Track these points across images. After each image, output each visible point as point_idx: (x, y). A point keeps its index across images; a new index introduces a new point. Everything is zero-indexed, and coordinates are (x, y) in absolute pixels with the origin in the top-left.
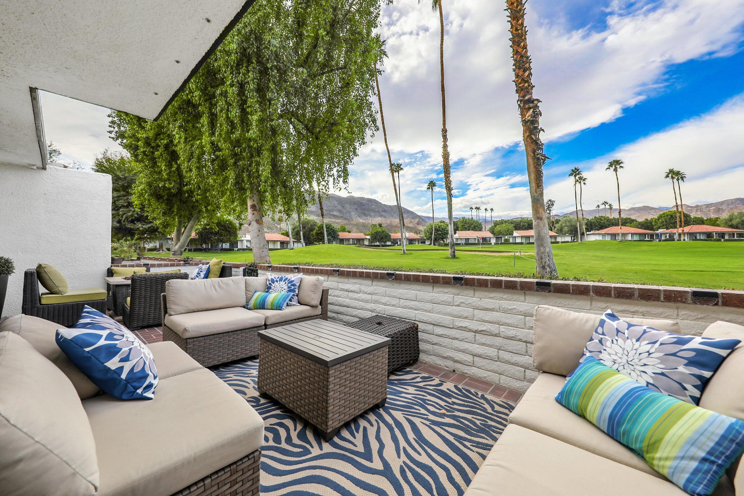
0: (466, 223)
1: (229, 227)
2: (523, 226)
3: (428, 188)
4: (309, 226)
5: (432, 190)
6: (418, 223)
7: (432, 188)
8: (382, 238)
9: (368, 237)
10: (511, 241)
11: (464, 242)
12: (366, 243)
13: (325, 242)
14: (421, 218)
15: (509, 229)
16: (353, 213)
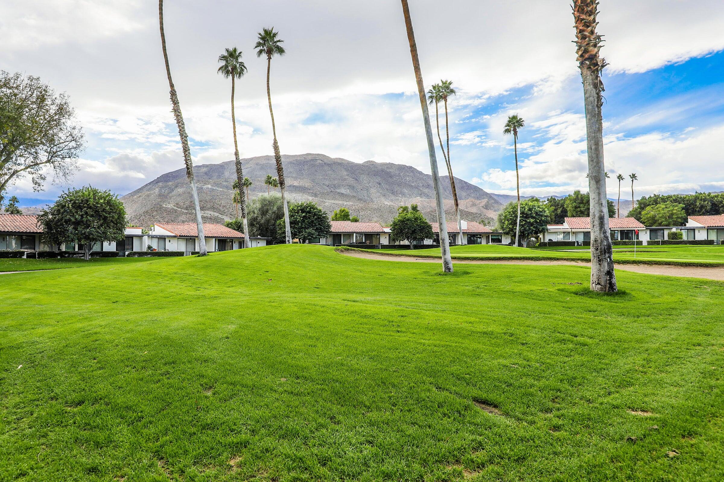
0: (582, 202)
1: (104, 210)
2: (702, 207)
3: (507, 131)
4: (275, 208)
5: (515, 133)
6: (487, 207)
7: (515, 131)
8: (414, 232)
9: (388, 230)
10: (685, 238)
11: (580, 239)
12: (384, 241)
13: (287, 239)
14: (491, 197)
15: (672, 214)
16: (373, 190)
